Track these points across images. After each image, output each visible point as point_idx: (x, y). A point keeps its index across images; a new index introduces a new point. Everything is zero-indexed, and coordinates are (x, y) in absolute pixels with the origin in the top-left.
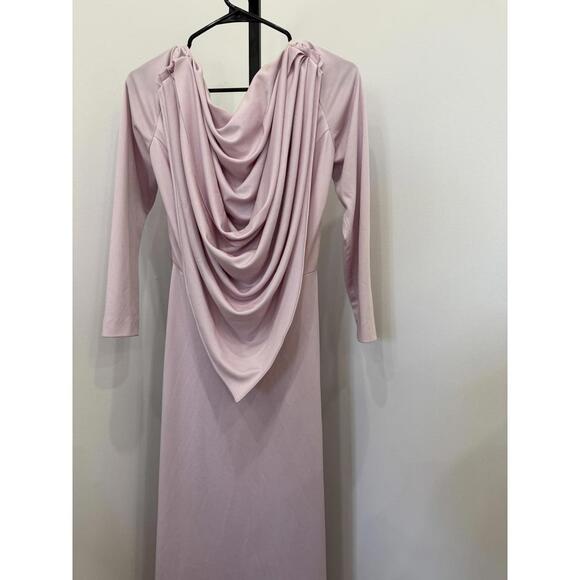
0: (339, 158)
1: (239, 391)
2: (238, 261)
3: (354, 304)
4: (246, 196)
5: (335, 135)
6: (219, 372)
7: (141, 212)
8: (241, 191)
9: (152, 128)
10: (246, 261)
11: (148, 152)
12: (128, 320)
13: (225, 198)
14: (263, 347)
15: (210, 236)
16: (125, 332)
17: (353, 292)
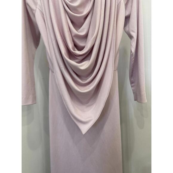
0: (127, 14)
1: (84, 129)
2: (81, 66)
3: (133, 85)
4: (83, 33)
5: (125, 2)
6: (74, 120)
7: (34, 48)
8: (80, 32)
9: (36, 4)
10: (85, 65)
11: (34, 16)
12: (31, 97)
13: (73, 35)
14: (94, 106)
15: (66, 54)
16: (30, 103)
17: (132, 79)
